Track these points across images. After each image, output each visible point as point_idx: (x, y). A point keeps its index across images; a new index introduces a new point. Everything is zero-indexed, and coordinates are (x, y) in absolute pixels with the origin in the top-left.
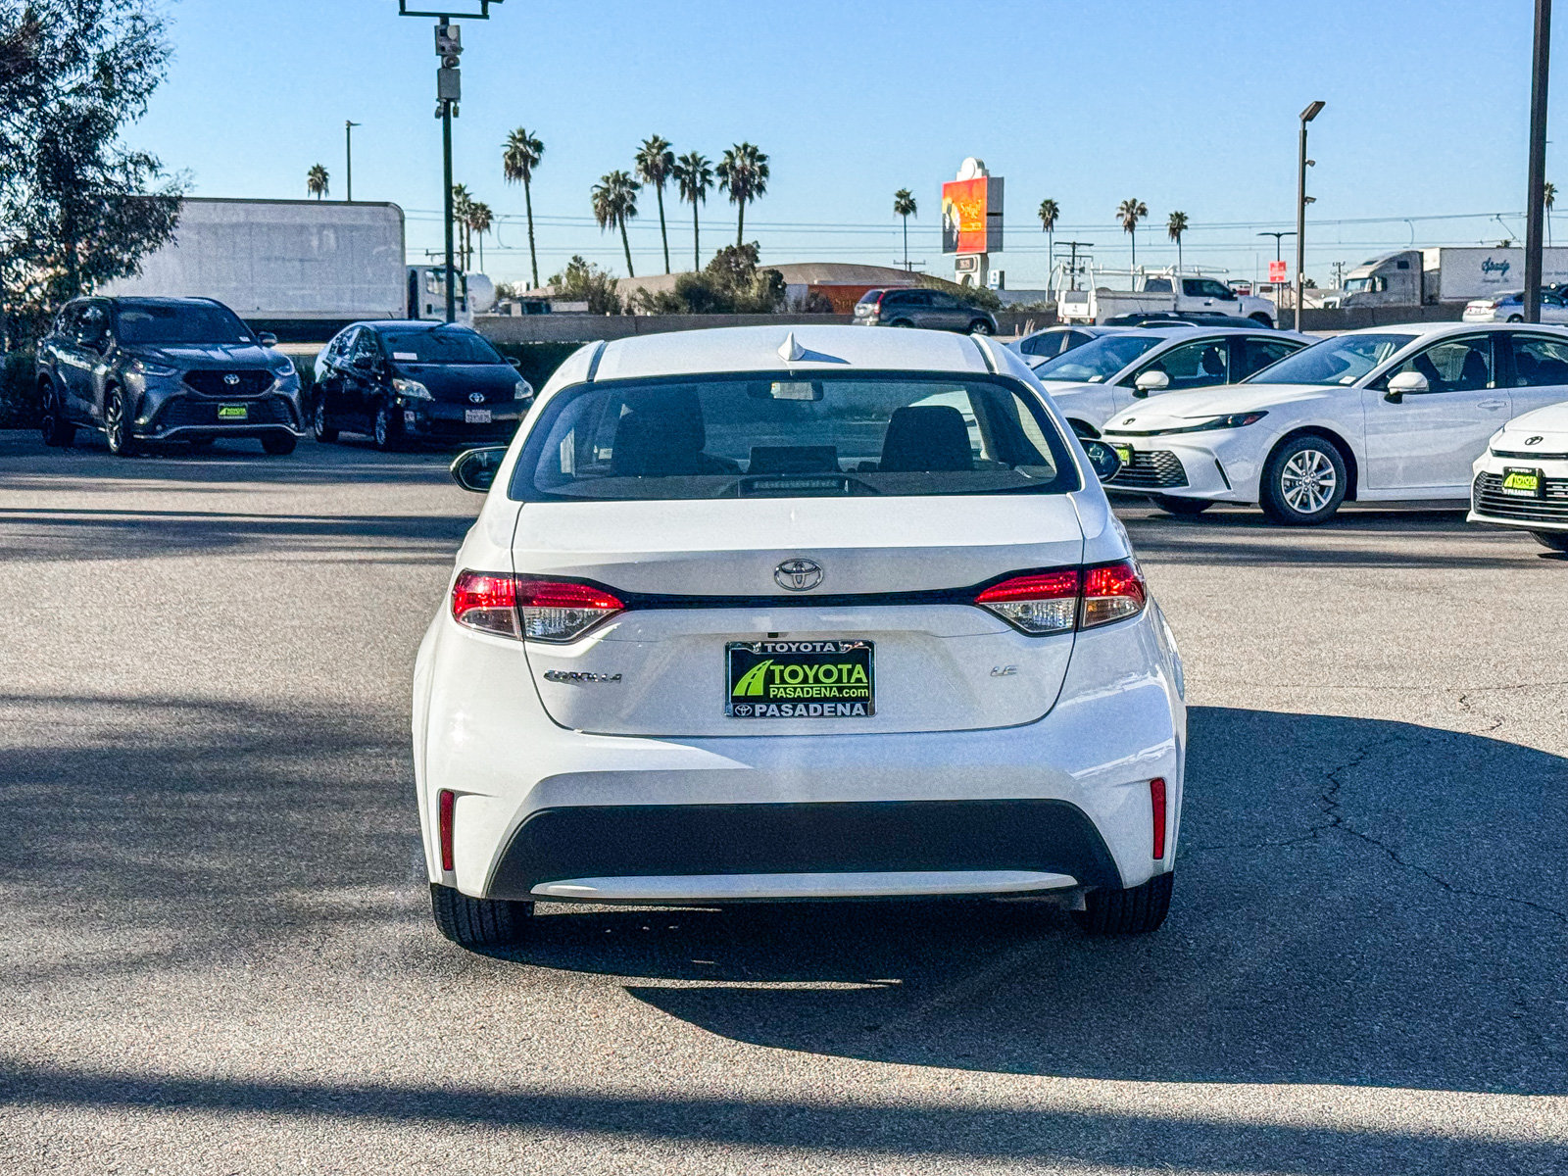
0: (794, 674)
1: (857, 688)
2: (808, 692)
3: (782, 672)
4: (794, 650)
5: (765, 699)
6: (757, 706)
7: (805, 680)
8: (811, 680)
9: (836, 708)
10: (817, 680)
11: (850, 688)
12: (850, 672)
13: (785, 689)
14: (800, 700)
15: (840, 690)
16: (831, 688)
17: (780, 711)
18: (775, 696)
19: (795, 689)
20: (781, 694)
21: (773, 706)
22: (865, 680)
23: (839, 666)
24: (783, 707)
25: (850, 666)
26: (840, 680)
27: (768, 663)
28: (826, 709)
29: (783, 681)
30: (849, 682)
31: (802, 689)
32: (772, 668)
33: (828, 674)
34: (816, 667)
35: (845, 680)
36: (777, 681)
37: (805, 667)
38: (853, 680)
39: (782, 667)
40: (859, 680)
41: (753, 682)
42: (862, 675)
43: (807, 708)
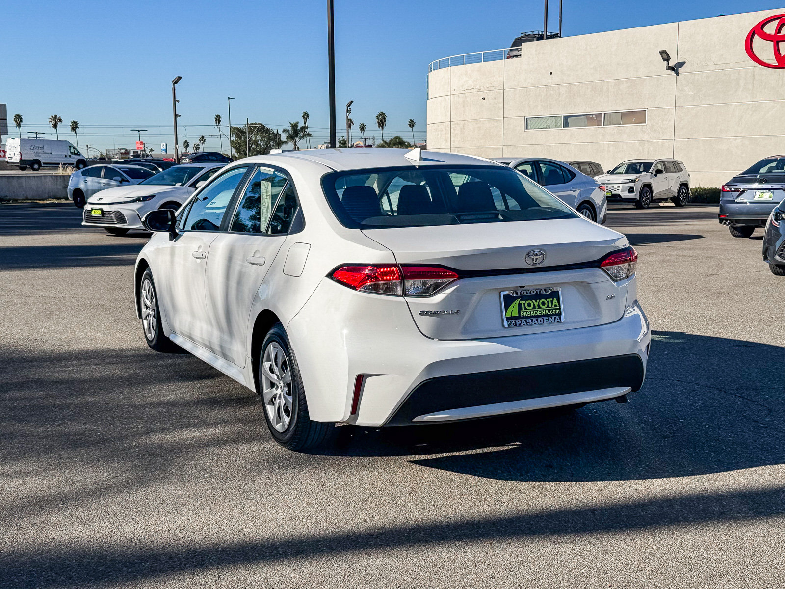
0: (529, 305)
1: (555, 309)
2: (536, 313)
3: (524, 304)
4: (529, 293)
5: (519, 317)
6: (517, 321)
7: (534, 307)
8: (537, 307)
9: (548, 319)
10: (539, 307)
11: (553, 310)
12: (552, 302)
13: (526, 312)
14: (533, 317)
15: (549, 311)
16: (545, 310)
17: (527, 322)
18: (523, 316)
19: (531, 311)
20: (525, 314)
21: (523, 320)
22: (558, 306)
23: (548, 300)
24: (527, 321)
25: (551, 299)
26: (548, 306)
27: (519, 300)
28: (545, 321)
29: (525, 308)
30: (552, 307)
31: (533, 311)
32: (520, 302)
33: (543, 304)
34: (538, 301)
35: (550, 306)
36: (523, 309)
37: (534, 301)
38: (553, 306)
39: (524, 302)
40: (556, 306)
41: (513, 310)
42: (557, 304)
43: (537, 320)
